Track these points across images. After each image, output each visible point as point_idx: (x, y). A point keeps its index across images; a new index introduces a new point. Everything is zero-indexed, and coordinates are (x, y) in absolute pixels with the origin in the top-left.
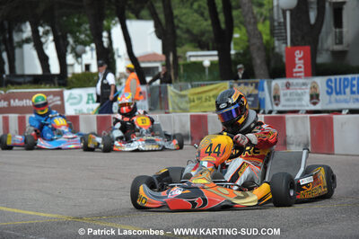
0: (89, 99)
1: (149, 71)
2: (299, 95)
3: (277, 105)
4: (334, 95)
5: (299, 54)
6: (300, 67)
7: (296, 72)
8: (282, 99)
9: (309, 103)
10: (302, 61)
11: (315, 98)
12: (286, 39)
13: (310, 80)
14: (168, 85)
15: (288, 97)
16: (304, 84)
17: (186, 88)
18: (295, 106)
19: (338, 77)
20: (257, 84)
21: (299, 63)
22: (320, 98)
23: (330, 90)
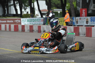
1: (44, 14)
2: (83, 21)
3: (77, 24)
4: (93, 21)
5: (84, 11)
6: (84, 14)
7: (83, 15)
8: (79, 22)
9: (86, 23)
10: (84, 12)
11: (87, 22)
12: (80, 6)
13: (86, 18)
15: (80, 22)
16: (85, 19)
18: (82, 24)
19: (94, 17)
20: (72, 18)
21: (84, 13)
22: (89, 22)
23: (91, 20)
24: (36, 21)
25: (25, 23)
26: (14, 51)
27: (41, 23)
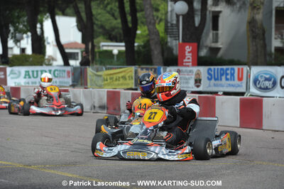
0: (26, 75)
1: (74, 56)
2: (186, 79)
4: (213, 79)
5: (188, 48)
6: (189, 59)
7: (186, 62)
9: (193, 85)
10: (191, 54)
11: (198, 82)
12: (179, 37)
13: (195, 69)
16: (191, 71)
17: (102, 70)
19: (216, 67)
20: (155, 69)
21: (188, 55)
22: (202, 82)
23: (210, 77)
25: (17, 81)
27: (65, 83)
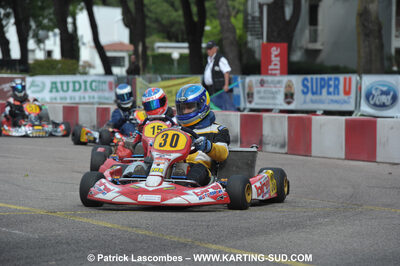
0: (52, 88)
1: (118, 61)
2: (273, 93)
3: (250, 102)
4: (310, 93)
5: (275, 51)
6: (276, 65)
7: (272, 70)
8: (256, 96)
10: (278, 59)
11: (289, 97)
12: (262, 34)
14: (137, 77)
15: (262, 95)
16: (279, 82)
17: (156, 81)
18: (268, 104)
19: (314, 76)
21: (275, 60)
22: (295, 97)
23: (305, 90)
24: (86, 89)
26: (12, 207)
27: (107, 99)
